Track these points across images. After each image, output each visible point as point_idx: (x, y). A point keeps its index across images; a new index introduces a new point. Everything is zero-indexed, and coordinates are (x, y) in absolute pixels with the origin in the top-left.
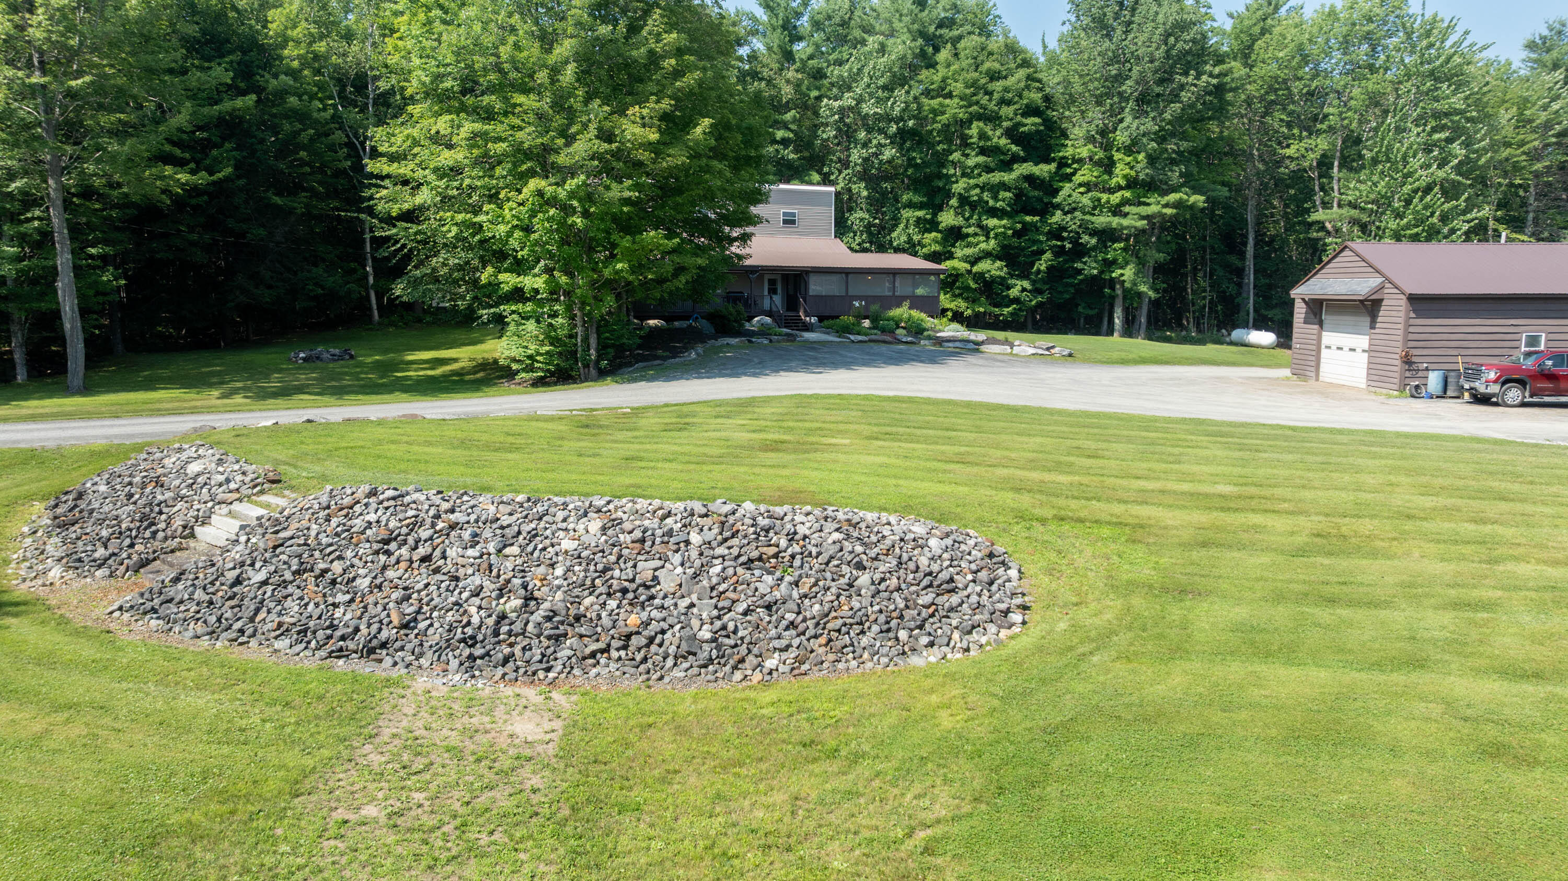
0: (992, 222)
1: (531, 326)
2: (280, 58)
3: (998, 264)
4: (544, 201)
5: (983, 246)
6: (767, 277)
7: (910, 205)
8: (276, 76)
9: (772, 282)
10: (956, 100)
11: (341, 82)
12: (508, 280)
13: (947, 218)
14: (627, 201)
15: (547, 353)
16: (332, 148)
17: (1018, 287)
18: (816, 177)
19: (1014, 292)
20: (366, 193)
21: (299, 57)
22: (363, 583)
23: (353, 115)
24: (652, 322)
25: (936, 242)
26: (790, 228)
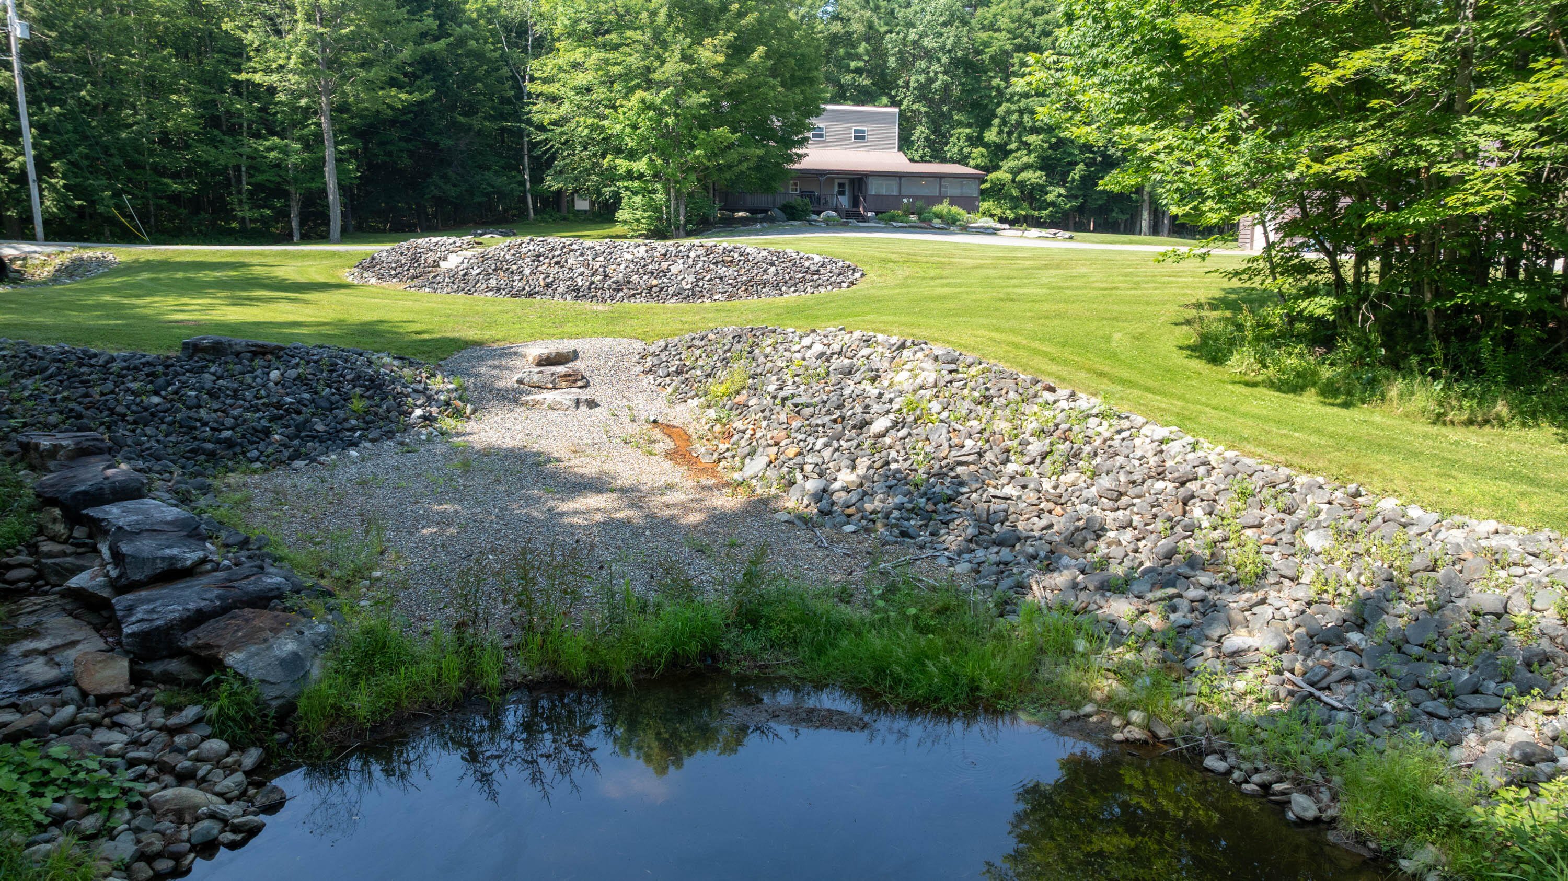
0: (1032, 139)
1: (638, 199)
2: (464, 11)
3: (1038, 173)
4: (647, 106)
5: (1025, 159)
6: (837, 181)
7: (960, 124)
8: (460, 25)
9: (841, 185)
10: (1004, 33)
11: (507, 29)
12: (623, 165)
13: (991, 135)
14: (703, 106)
15: (649, 217)
16: (501, 81)
17: (1055, 193)
18: (885, 100)
19: (1050, 197)
20: (527, 109)
21: (477, 10)
22: (527, 272)
23: (517, 54)
24: (741, 214)
25: (983, 156)
26: (860, 143)
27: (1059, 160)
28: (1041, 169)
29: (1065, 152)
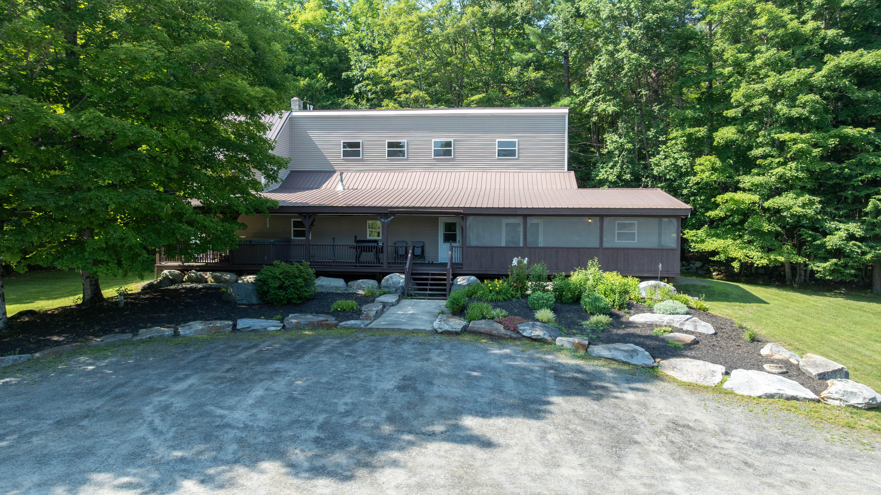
3: (806, 198)
17: (841, 233)
19: (834, 240)
25: (714, 169)
26: (509, 161)
27: (849, 178)
28: (812, 192)
29: (859, 164)
